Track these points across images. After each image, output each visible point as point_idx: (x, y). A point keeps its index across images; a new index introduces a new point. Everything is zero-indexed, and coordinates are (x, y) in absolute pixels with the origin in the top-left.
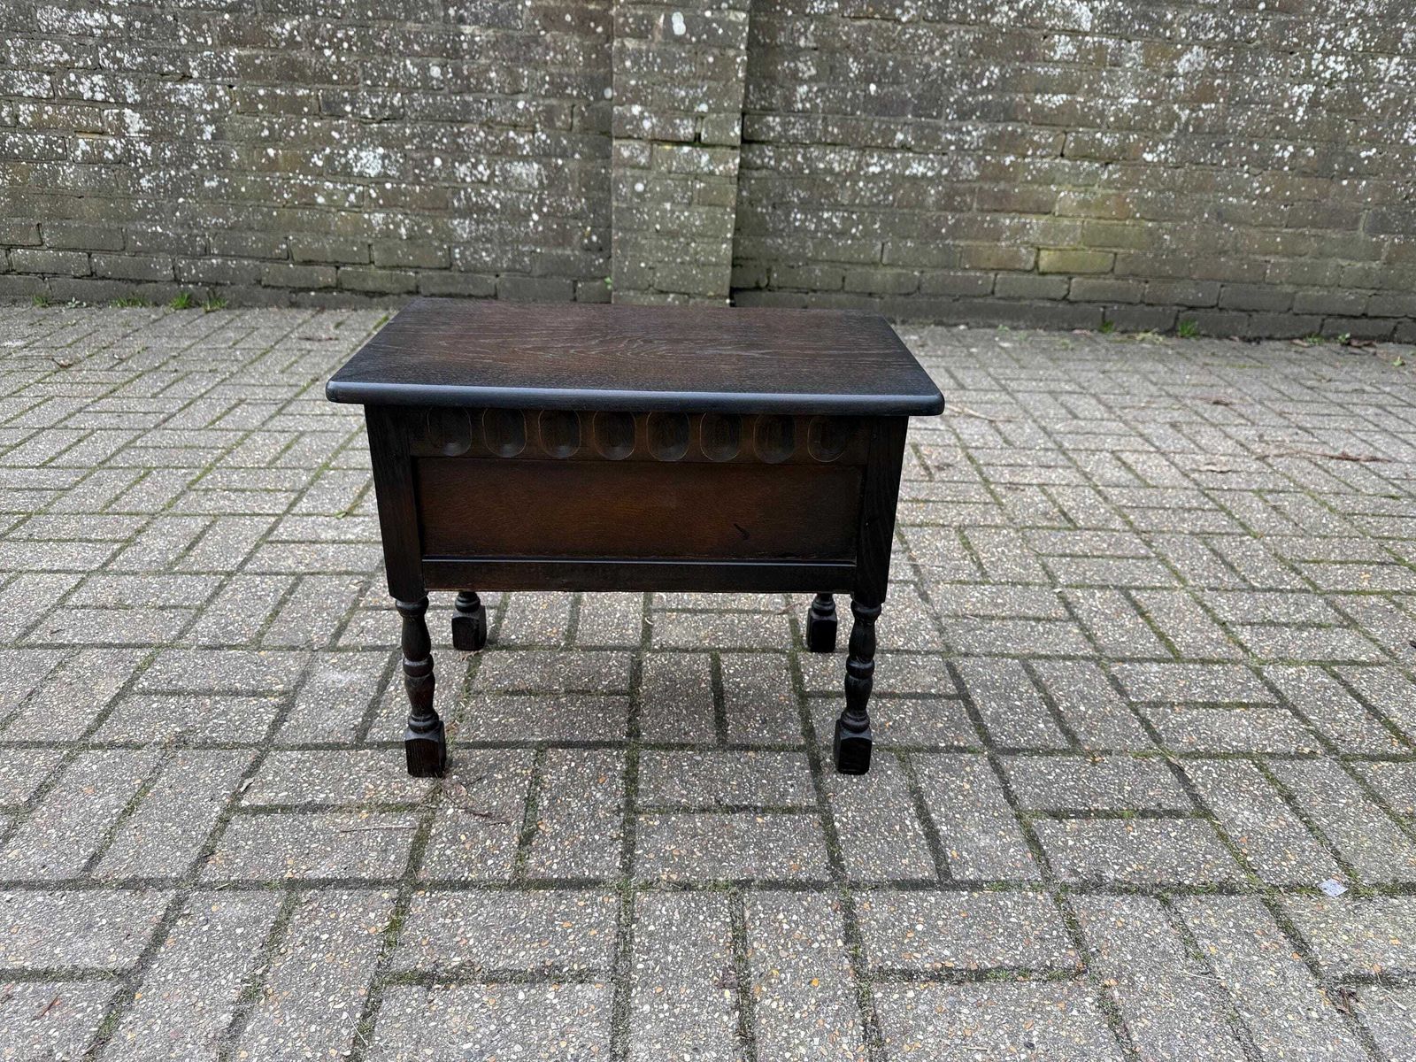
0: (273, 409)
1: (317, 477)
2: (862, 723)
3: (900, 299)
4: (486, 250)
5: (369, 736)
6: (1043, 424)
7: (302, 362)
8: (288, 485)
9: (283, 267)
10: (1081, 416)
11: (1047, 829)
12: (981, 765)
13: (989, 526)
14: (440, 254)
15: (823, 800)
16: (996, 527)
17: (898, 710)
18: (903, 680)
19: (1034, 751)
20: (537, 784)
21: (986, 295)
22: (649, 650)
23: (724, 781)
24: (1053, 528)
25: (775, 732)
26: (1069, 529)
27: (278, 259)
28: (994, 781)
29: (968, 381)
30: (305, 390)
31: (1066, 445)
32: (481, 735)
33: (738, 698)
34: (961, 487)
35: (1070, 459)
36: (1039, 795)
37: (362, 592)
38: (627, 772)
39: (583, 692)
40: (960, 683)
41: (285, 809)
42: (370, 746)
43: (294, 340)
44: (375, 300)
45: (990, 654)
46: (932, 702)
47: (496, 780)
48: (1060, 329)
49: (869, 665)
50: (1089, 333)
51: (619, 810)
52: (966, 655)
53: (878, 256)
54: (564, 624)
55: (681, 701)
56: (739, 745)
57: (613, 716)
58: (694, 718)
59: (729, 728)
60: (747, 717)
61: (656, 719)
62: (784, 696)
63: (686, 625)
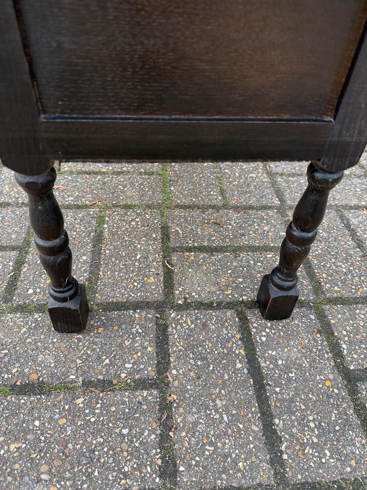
22: (173, 307)
25: (339, 453)
39: (104, 385)
54: (85, 271)
55: (219, 396)
56: (303, 484)
57: (142, 434)
58: (239, 430)
59: (283, 448)
60: (299, 424)
61: (193, 436)
62: (330, 380)
63: (205, 268)
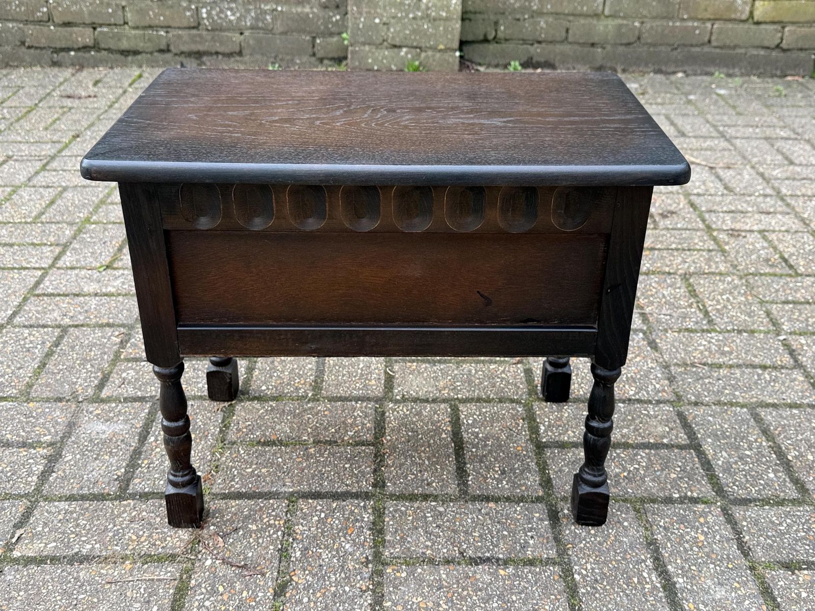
0: (38, 165)
1: (80, 231)
2: (600, 479)
3: (621, 49)
4: (231, 9)
5: (131, 487)
6: (761, 170)
7: (64, 119)
8: (52, 239)
9: (45, 29)
10: (797, 162)
11: (780, 580)
12: (714, 516)
13: (713, 273)
14: (188, 14)
15: (562, 552)
16: (721, 274)
17: (632, 460)
18: (636, 430)
19: (765, 502)
20: (289, 535)
21: (703, 44)
22: (391, 400)
23: (466, 532)
24: (775, 275)
25: (514, 483)
26: (790, 276)
27: (40, 22)
28: (727, 532)
29: (687, 128)
30: (66, 146)
31: (784, 191)
32: (236, 486)
33: (477, 448)
34: (685, 234)
35: (788, 205)
36: (771, 546)
37: (123, 344)
38: (373, 523)
39: (330, 443)
40: (691, 434)
41: (54, 560)
42: (133, 496)
43: (55, 100)
44: (130, 58)
45: (718, 403)
46: (664, 452)
47: (251, 531)
48: (772, 76)
49: (607, 425)
50: (801, 80)
51: (368, 562)
52: (696, 404)
53: (601, 8)
54: (311, 375)
55: (423, 452)
56: (479, 496)
57: (360, 467)
58: (436, 469)
59: (470, 478)
60: (486, 467)
61: (400, 469)
62: (522, 447)
63: (425, 375)
